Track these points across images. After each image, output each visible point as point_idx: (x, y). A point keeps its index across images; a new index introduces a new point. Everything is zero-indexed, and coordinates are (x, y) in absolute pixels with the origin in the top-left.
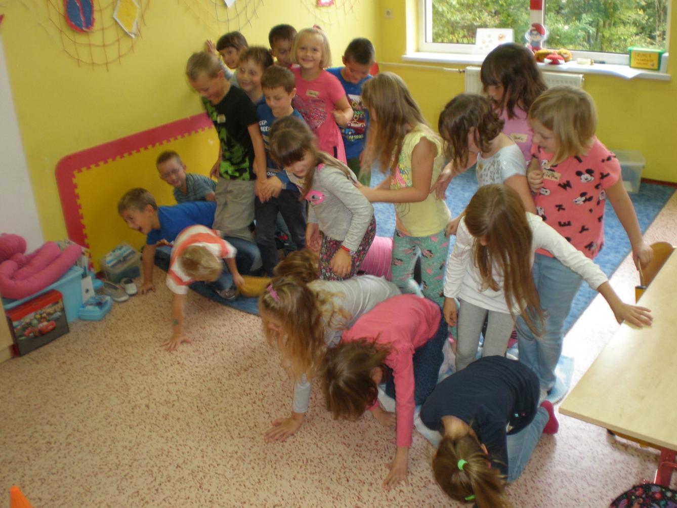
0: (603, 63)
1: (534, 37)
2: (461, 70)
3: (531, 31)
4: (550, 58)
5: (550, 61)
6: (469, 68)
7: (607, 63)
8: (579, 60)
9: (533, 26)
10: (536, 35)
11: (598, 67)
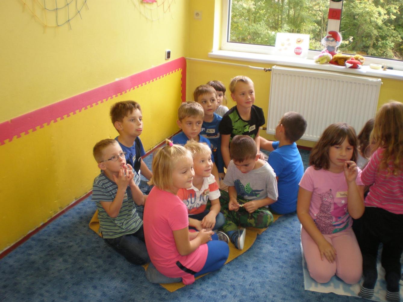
0: (391, 68)
1: (329, 43)
2: (267, 69)
3: (328, 37)
4: (351, 63)
5: (351, 65)
6: (274, 67)
7: (395, 69)
8: (371, 65)
9: (330, 33)
10: (332, 41)
11: (389, 72)
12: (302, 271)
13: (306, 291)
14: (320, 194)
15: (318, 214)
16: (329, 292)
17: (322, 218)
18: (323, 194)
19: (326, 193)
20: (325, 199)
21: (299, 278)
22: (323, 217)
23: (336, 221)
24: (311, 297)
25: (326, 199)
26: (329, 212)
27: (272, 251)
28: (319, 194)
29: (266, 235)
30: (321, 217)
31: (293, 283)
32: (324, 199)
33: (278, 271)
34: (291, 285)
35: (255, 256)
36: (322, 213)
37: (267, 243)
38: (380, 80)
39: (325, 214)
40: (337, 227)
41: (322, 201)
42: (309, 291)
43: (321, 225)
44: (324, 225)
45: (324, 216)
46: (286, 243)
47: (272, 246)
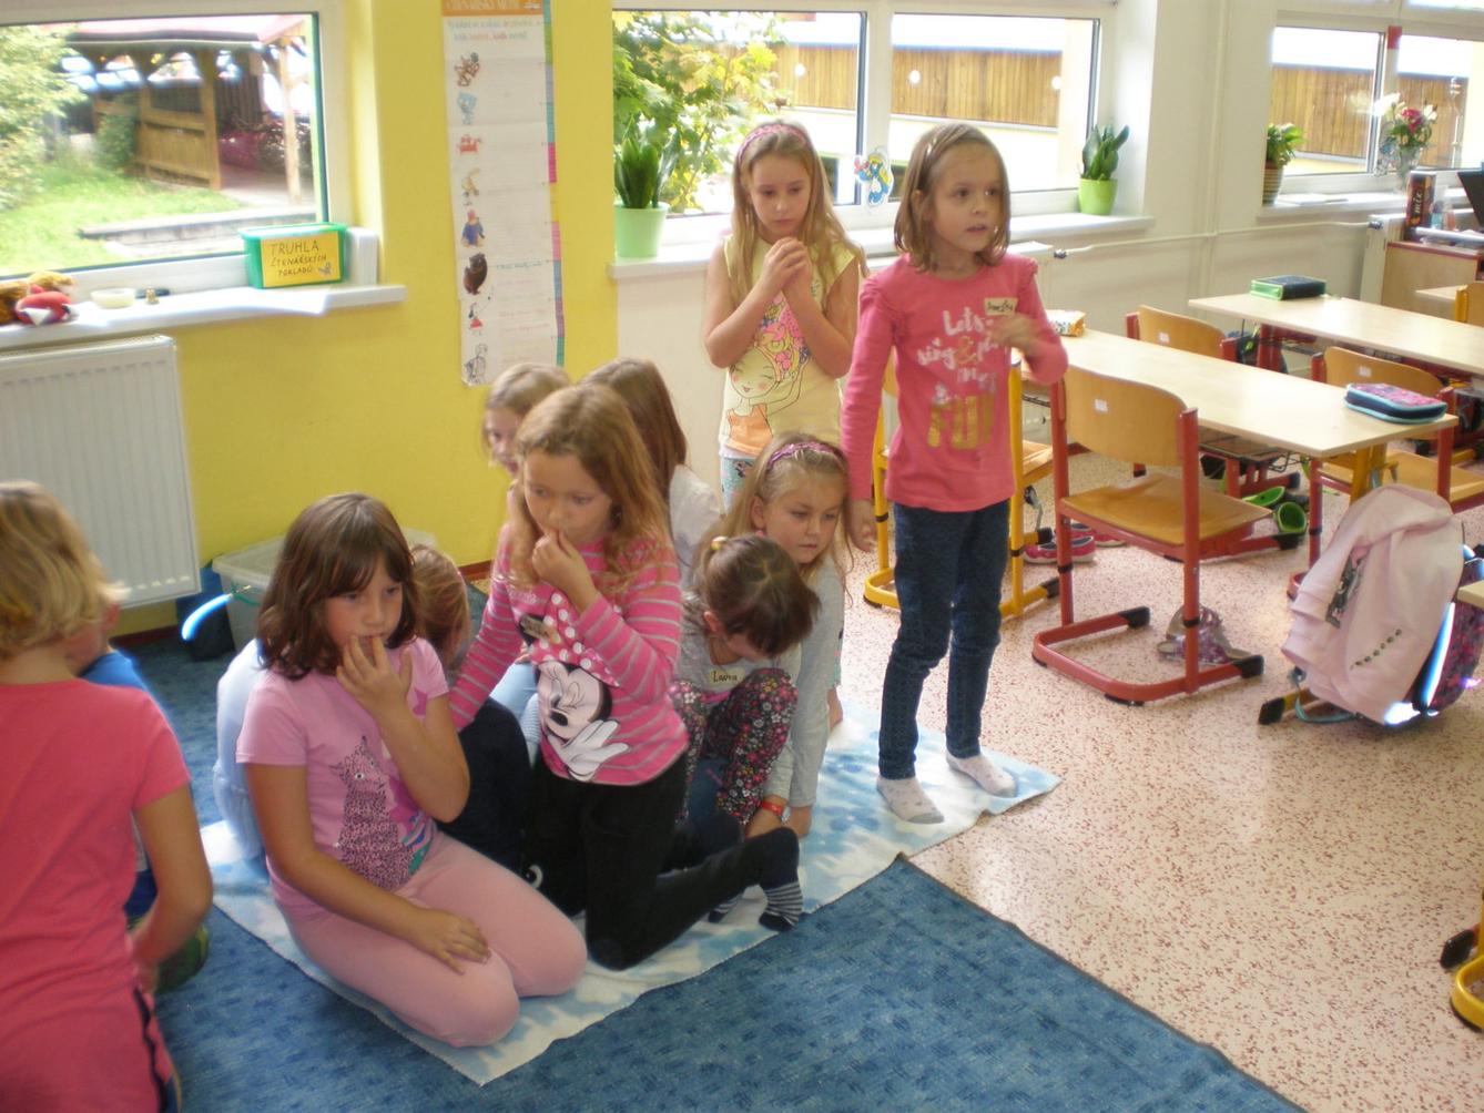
0: (164, 293)
4: (38, 304)
5: (44, 313)
8: (98, 297)
12: (408, 1041)
13: (486, 1086)
14: (336, 763)
15: (341, 839)
16: (547, 1046)
17: (364, 844)
18: (348, 762)
19: (356, 753)
20: (359, 776)
21: (424, 1066)
22: (365, 839)
23: (410, 832)
24: (520, 1093)
25: (363, 776)
26: (381, 815)
27: (250, 1048)
28: (332, 767)
29: (172, 1015)
30: (359, 841)
31: (426, 1090)
32: (356, 776)
33: (348, 1090)
34: (428, 1102)
35: (225, 1097)
36: (354, 827)
37: (206, 1037)
38: (162, 339)
39: (366, 825)
40: (416, 849)
41: (350, 786)
42: (497, 1081)
43: (371, 865)
44: (379, 863)
45: (367, 836)
46: (262, 997)
47: (233, 1034)
